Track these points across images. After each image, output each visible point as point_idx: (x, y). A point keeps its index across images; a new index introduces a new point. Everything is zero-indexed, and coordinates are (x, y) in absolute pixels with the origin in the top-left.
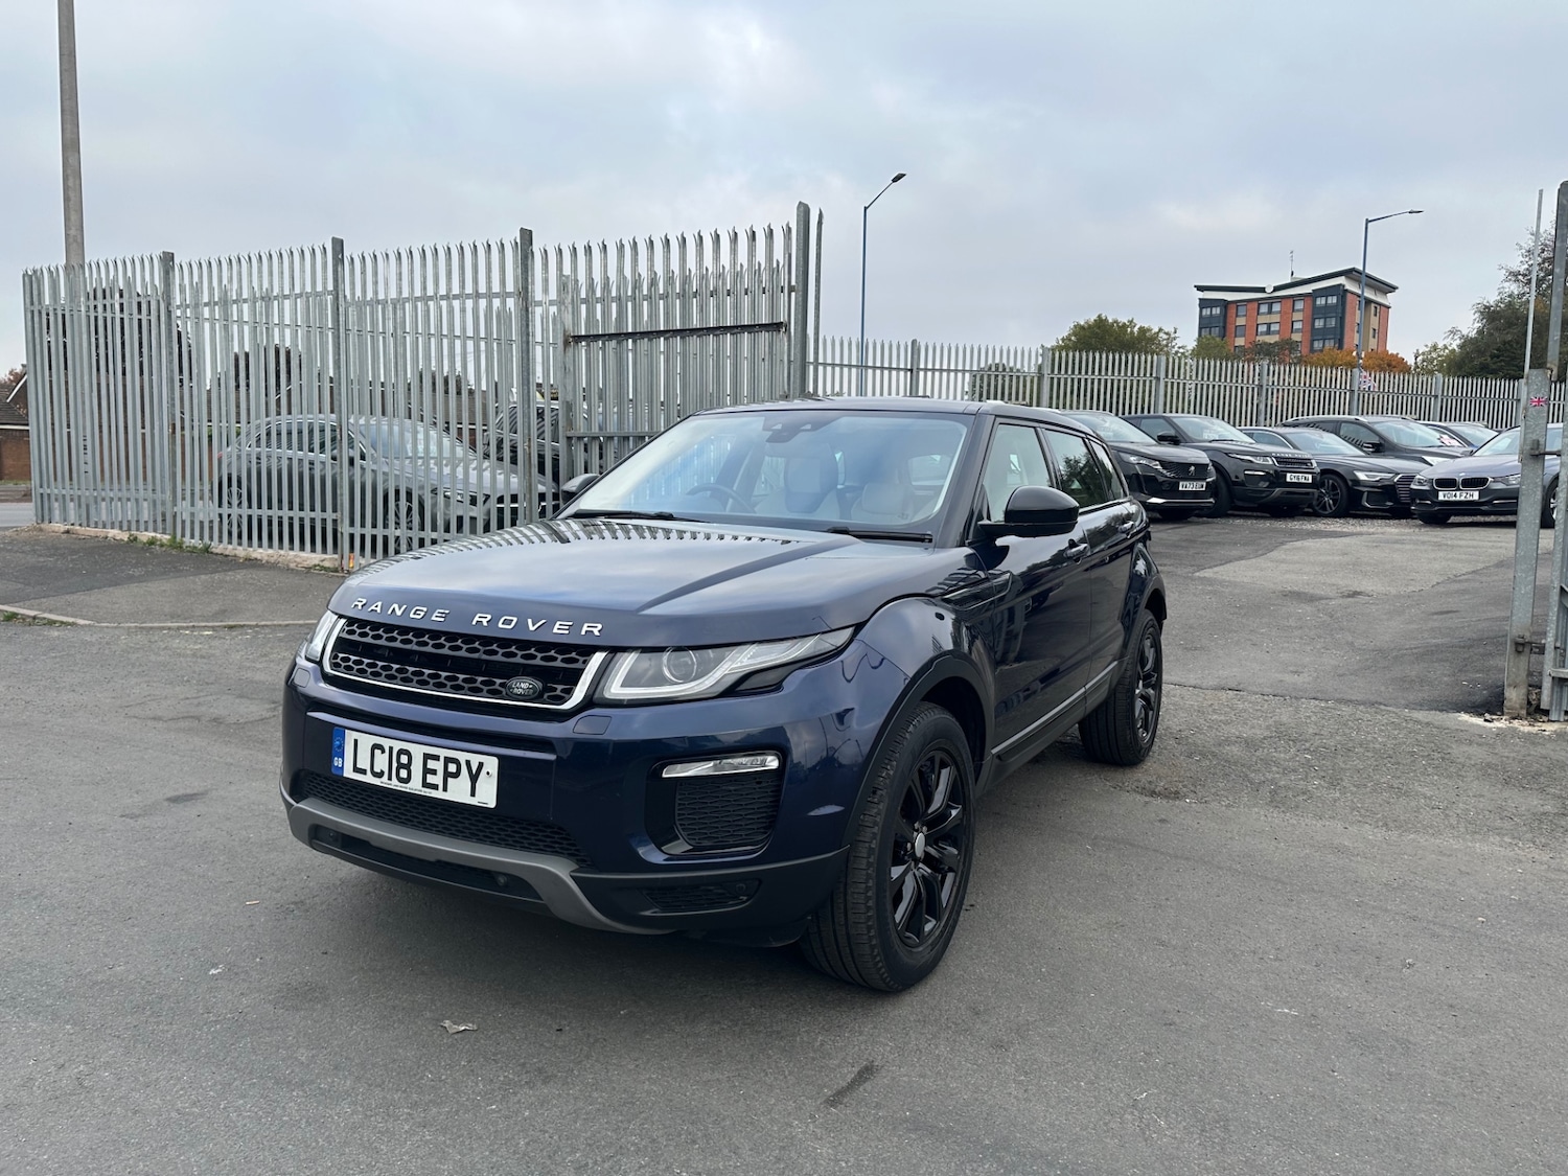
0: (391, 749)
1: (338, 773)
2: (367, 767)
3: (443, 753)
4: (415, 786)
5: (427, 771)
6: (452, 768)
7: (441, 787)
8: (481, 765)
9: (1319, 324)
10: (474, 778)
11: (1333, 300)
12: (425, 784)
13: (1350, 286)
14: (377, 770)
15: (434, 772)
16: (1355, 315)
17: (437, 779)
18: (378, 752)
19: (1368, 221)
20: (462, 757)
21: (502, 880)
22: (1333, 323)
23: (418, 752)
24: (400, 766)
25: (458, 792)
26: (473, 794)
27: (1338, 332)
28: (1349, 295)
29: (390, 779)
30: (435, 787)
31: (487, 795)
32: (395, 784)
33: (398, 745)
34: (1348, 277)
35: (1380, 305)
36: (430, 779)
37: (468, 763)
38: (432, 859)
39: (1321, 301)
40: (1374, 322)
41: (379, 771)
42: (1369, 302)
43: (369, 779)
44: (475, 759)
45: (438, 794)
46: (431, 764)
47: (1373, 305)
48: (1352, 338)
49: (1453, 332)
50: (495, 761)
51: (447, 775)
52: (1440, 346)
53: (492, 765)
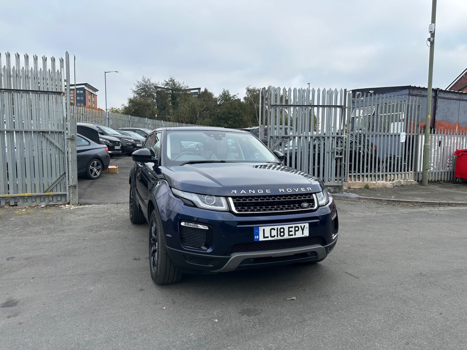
0: (277, 228)
1: (258, 240)
2: (269, 236)
3: (294, 226)
4: (286, 236)
5: (289, 231)
6: (297, 229)
7: (294, 235)
8: (304, 226)
9: (78, 98)
10: (303, 230)
11: (82, 92)
12: (289, 235)
13: (86, 88)
14: (272, 235)
15: (292, 231)
16: (89, 97)
17: (293, 233)
18: (273, 231)
19: (105, 72)
20: (299, 225)
21: (309, 254)
22: (82, 98)
23: (286, 227)
24: (281, 232)
25: (299, 234)
26: (303, 234)
27: (84, 101)
28: (86, 91)
29: (277, 236)
30: (292, 235)
31: (306, 233)
32: (279, 238)
33: (279, 227)
34: (85, 86)
35: (95, 95)
36: (291, 233)
37: (301, 226)
38: (293, 254)
39: (78, 92)
40: (93, 99)
41: (273, 236)
42: (91, 93)
43: (270, 239)
44: (303, 225)
45: (294, 237)
46: (291, 229)
47: (93, 94)
48: (89, 104)
49: (123, 105)
50: (308, 224)
51: (295, 231)
52: (114, 108)
53: (307, 225)
